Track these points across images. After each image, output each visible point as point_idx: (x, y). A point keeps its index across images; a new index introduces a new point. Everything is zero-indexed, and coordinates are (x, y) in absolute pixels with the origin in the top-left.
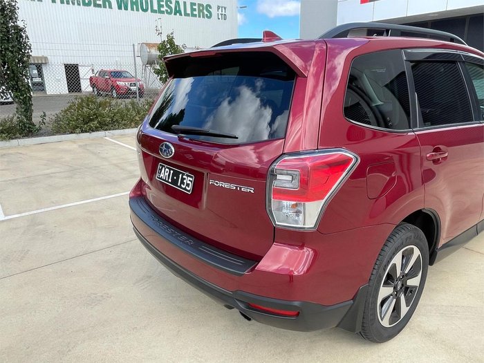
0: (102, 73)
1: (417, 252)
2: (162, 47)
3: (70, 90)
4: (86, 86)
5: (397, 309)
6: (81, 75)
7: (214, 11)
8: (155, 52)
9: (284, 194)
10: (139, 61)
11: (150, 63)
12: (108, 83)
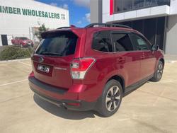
0: (17, 38)
1: (118, 89)
2: (40, 29)
3: (3, 44)
4: (10, 43)
5: (112, 106)
6: (8, 39)
7: (60, 16)
8: (38, 30)
9: (75, 70)
10: (31, 33)
11: (36, 34)
12: (19, 41)
